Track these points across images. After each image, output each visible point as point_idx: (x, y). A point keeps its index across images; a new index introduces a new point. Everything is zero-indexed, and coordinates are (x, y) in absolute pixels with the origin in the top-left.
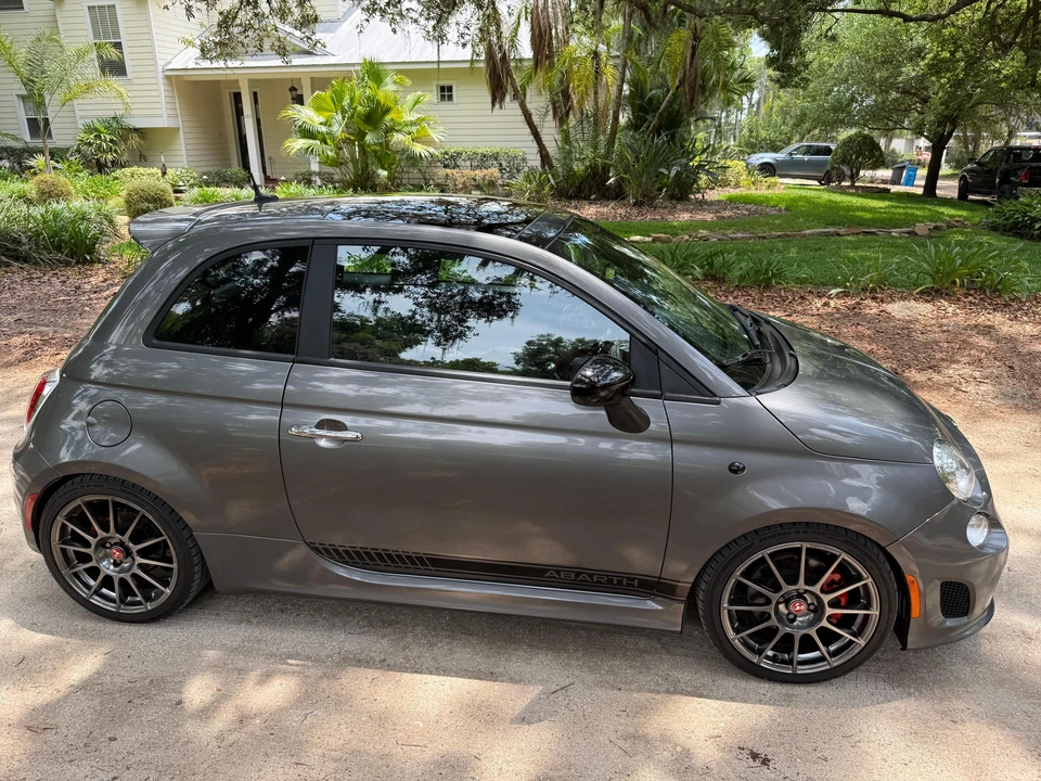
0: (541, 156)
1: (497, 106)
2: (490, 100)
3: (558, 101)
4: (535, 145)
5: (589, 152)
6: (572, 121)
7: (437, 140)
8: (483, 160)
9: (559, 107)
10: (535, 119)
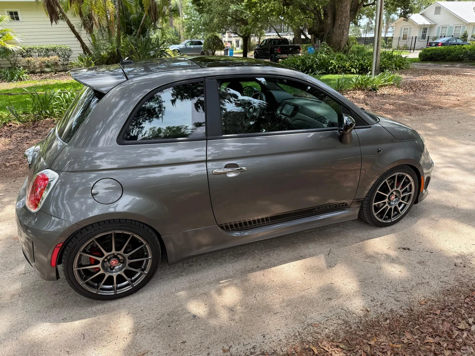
0: (83, 48)
1: (54, 23)
2: (49, 19)
3: (87, 20)
4: (79, 42)
5: (108, 45)
6: (95, 29)
7: (19, 42)
8: (47, 52)
9: (87, 23)
10: (77, 29)
